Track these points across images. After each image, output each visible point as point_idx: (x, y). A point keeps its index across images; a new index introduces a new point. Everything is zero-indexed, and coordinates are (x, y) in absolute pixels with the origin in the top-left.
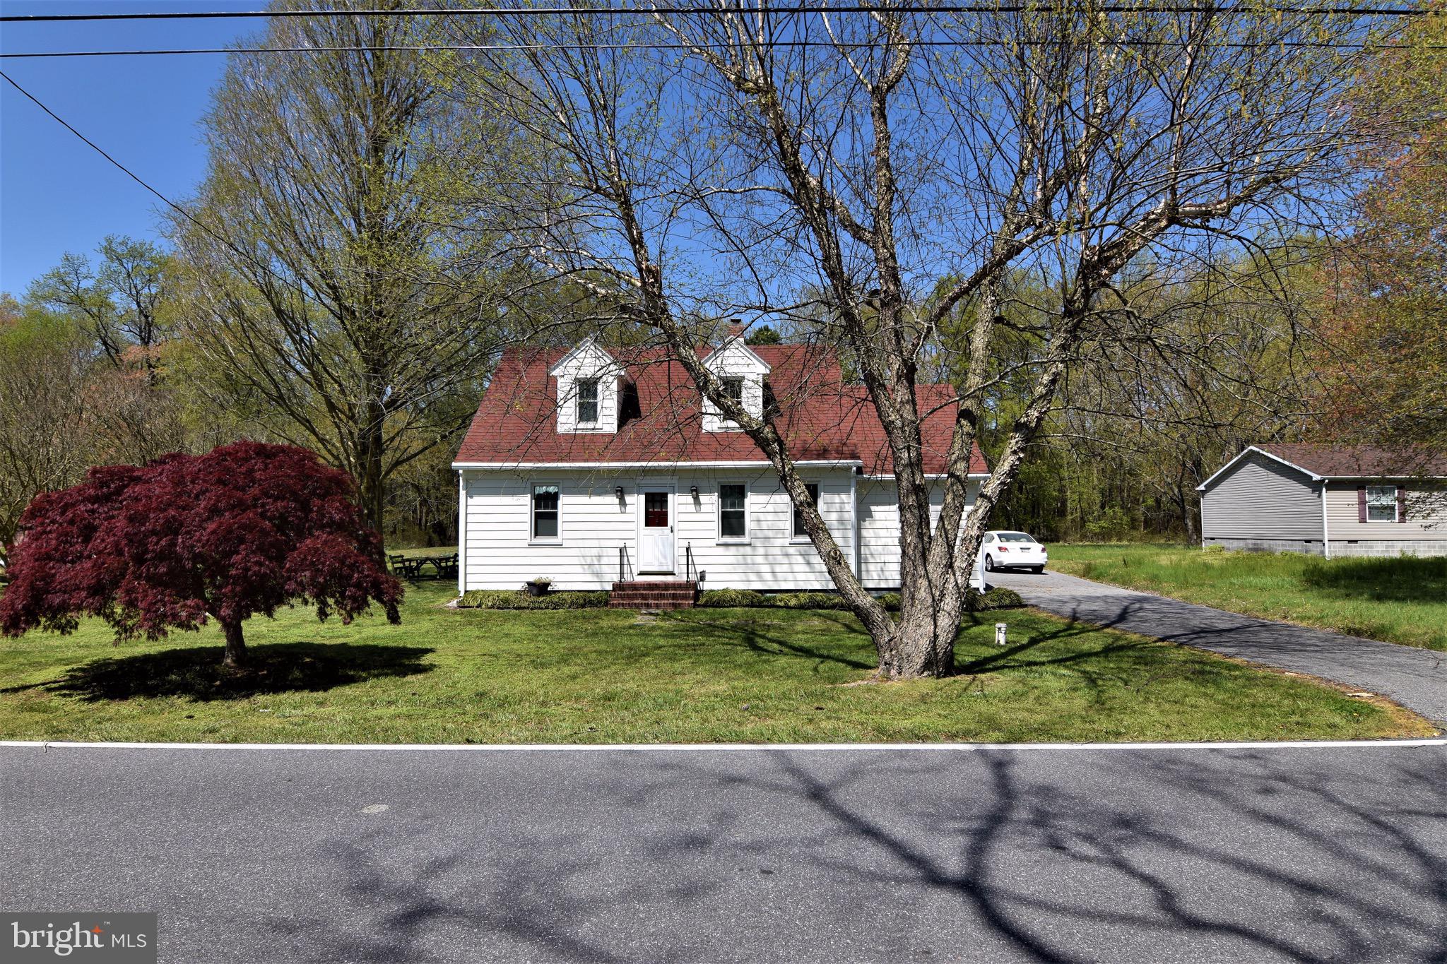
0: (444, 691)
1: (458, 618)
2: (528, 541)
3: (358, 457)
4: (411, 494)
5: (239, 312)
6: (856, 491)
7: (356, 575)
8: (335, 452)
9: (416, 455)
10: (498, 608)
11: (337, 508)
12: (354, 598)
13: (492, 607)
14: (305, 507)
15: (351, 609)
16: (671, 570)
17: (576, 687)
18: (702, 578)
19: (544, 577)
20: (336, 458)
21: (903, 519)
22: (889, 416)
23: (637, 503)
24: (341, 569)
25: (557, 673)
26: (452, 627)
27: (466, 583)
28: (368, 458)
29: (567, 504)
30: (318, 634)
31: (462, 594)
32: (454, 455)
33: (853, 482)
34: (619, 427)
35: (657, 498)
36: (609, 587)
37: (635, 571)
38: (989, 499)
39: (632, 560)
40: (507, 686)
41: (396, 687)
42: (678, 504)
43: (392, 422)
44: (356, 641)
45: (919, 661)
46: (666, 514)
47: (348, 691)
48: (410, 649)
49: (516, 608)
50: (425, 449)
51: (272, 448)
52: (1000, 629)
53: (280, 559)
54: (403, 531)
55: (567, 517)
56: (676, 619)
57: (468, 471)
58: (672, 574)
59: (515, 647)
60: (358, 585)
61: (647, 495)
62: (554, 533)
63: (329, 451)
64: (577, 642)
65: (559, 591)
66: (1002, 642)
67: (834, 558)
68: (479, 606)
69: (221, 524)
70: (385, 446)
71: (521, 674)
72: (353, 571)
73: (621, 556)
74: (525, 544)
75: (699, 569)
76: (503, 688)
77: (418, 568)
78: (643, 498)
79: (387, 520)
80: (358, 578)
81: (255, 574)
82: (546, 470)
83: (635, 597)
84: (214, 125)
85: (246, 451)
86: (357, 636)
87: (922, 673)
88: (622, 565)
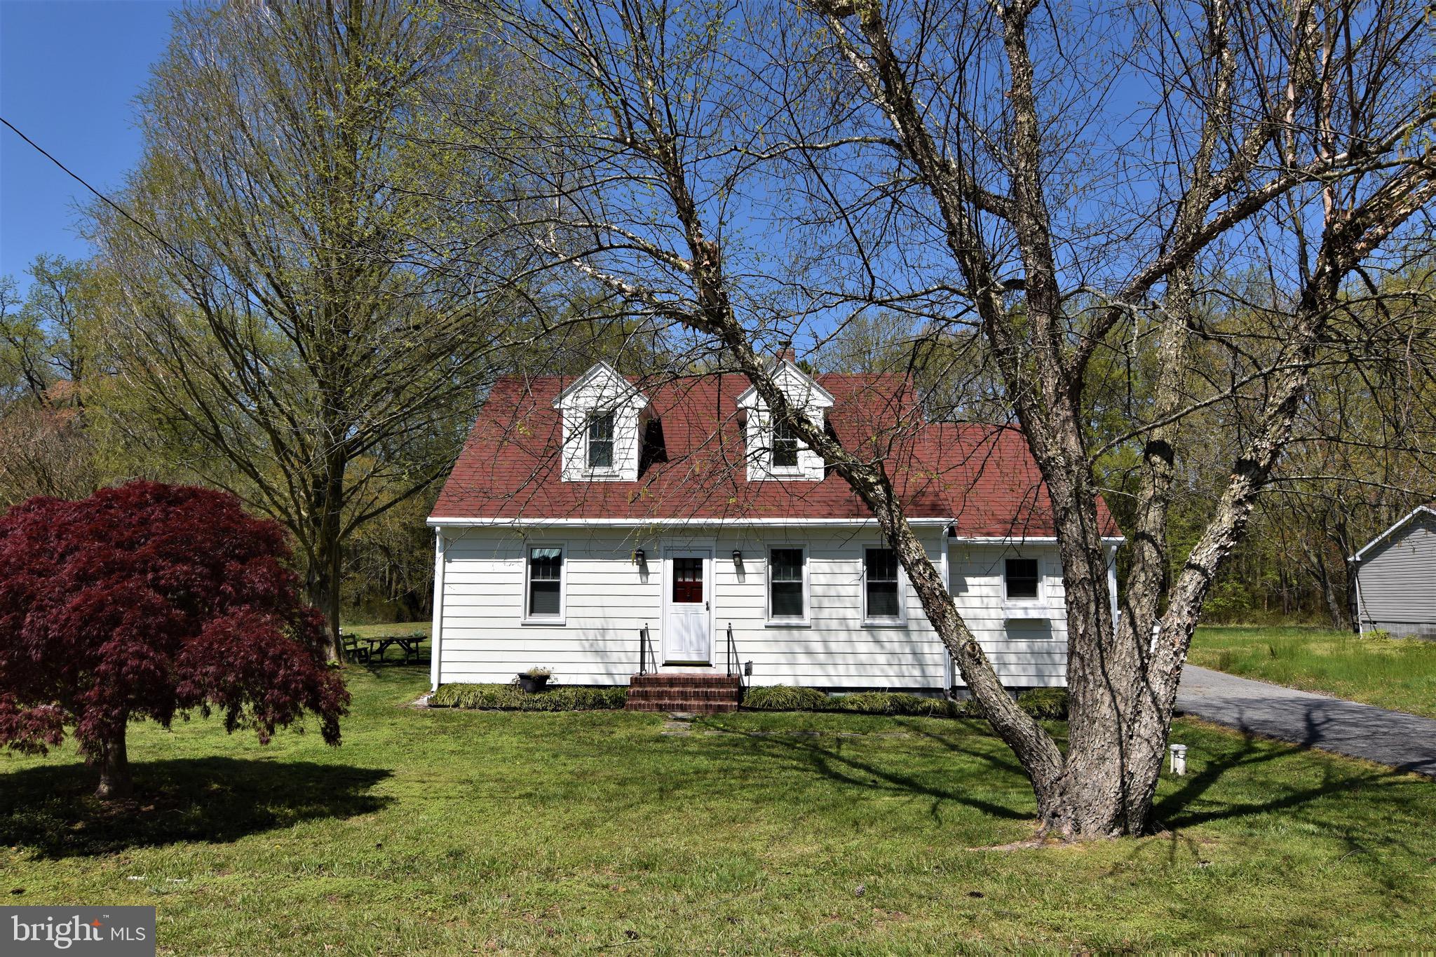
0: (401, 847)
1: (428, 722)
2: (522, 620)
3: (311, 511)
4: (380, 558)
5: (171, 330)
6: (949, 558)
7: (282, 672)
8: (282, 502)
9: (384, 509)
10: (482, 708)
11: (263, 575)
12: (278, 707)
13: (474, 707)
14: (216, 571)
15: (273, 720)
16: (705, 658)
17: (593, 843)
18: (748, 672)
19: (540, 666)
20: (284, 511)
21: (1071, 598)
22: (1047, 450)
23: (662, 570)
24: (262, 663)
25: (566, 817)
26: (420, 736)
27: (440, 673)
28: (322, 512)
29: (573, 573)
30: (241, 744)
31: (435, 688)
32: (430, 510)
33: (944, 546)
34: (641, 473)
35: (690, 565)
36: (626, 681)
37: (660, 660)
38: (1204, 572)
39: (655, 646)
40: (494, 839)
41: (336, 838)
42: (716, 572)
43: (355, 469)
44: (290, 756)
45: (1107, 813)
46: (700, 586)
47: (263, 843)
48: (360, 771)
49: (504, 709)
50: (396, 501)
51: (180, 490)
52: (1176, 752)
53: (172, 649)
54: (369, 602)
55: (572, 590)
56: (718, 729)
57: (447, 528)
58: (708, 665)
59: (503, 769)
60: (284, 686)
61: (676, 561)
62: (555, 609)
63: (275, 503)
64: (589, 763)
65: (560, 686)
66: (1181, 772)
67: (969, 655)
68: (456, 705)
69: (88, 597)
70: (344, 499)
71: (513, 818)
72: (279, 666)
73: (643, 641)
74: (518, 623)
75: (743, 659)
76: (487, 843)
77: (381, 651)
78: (670, 563)
79: (347, 590)
80: (284, 676)
81: (135, 670)
82: (548, 528)
83: (660, 695)
84: (151, 107)
85: (143, 494)
86: (293, 749)
87: (1111, 831)
88: (643, 652)
